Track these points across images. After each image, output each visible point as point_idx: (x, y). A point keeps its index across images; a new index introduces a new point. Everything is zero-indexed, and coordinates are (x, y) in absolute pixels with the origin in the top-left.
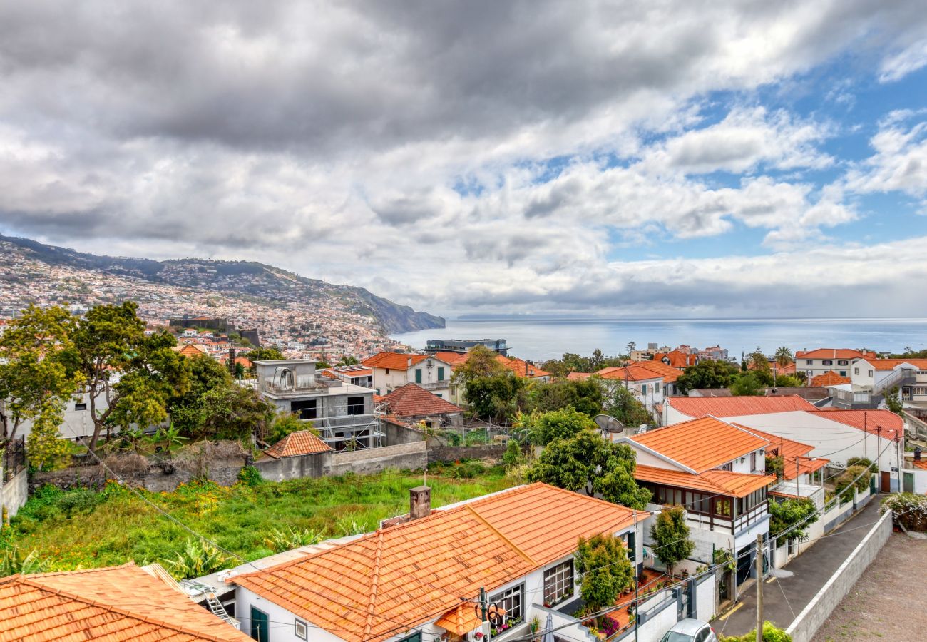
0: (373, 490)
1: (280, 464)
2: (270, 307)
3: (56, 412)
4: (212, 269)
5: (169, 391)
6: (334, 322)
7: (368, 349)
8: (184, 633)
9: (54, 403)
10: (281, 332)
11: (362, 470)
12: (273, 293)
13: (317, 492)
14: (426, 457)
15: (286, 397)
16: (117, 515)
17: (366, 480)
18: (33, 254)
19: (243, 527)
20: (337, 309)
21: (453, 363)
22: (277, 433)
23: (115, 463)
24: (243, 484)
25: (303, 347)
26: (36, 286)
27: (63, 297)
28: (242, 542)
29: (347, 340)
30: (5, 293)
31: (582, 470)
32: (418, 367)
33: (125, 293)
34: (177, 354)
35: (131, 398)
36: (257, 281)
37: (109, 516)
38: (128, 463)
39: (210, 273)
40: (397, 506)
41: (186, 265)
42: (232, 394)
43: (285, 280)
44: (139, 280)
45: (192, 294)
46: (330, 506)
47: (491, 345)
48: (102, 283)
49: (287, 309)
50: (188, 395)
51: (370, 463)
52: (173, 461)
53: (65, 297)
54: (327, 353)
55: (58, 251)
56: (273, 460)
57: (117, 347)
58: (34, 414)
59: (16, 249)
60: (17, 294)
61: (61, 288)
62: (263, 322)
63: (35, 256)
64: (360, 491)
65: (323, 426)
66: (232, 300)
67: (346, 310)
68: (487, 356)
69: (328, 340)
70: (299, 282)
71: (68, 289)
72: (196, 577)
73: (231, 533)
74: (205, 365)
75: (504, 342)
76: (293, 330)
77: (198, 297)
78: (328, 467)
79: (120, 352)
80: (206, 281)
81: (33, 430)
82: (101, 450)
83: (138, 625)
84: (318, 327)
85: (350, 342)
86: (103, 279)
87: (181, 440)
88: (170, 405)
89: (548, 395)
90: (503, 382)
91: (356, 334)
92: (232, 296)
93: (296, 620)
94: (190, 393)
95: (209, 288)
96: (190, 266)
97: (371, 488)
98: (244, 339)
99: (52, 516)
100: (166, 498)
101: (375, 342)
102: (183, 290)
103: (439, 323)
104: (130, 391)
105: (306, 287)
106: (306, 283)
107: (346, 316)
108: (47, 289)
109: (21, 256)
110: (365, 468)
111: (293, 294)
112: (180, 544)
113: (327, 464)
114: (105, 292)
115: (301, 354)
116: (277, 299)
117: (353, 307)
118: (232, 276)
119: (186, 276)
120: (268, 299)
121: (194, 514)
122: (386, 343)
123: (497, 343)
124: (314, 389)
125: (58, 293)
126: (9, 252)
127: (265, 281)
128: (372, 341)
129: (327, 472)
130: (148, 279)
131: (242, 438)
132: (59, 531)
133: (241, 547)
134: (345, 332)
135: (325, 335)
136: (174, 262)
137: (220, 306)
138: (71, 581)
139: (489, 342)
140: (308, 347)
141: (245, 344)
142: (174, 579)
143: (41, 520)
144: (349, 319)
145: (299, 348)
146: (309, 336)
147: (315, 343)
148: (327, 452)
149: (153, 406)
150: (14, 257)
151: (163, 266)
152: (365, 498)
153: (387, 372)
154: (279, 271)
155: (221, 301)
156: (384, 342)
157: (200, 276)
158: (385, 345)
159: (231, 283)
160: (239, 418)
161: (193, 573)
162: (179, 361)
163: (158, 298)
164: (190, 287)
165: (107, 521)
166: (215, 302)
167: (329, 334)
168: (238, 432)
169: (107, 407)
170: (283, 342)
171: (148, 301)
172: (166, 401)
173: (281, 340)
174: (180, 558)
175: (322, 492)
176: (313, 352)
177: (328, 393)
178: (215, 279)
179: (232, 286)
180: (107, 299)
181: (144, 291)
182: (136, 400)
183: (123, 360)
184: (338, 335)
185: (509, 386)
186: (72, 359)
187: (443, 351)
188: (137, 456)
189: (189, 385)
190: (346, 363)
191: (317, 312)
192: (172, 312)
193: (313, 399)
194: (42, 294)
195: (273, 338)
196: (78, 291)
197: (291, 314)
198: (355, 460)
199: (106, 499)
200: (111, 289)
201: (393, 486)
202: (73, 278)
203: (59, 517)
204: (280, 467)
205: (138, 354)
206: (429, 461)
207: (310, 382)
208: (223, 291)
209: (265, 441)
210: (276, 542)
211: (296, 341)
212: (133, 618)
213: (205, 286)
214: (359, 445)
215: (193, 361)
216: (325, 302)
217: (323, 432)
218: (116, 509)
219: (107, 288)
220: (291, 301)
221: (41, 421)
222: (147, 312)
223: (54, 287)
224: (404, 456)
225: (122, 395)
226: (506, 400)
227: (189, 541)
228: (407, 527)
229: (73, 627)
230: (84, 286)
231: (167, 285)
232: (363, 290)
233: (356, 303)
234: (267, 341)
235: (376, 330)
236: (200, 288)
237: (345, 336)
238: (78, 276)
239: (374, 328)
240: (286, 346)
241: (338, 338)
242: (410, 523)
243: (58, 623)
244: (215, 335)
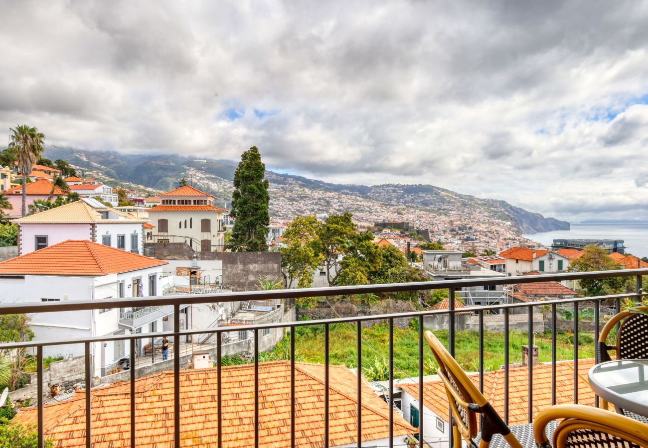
0: (499, 344)
1: (436, 319)
2: (438, 215)
3: (309, 275)
4: (401, 190)
5: (369, 267)
6: (481, 225)
7: (507, 244)
8: (368, 409)
9: (309, 270)
10: (445, 231)
11: (493, 329)
12: (439, 205)
13: (460, 340)
14: (543, 326)
15: (442, 275)
16: (339, 338)
17: (495, 336)
18: (303, 184)
19: (410, 356)
20: (484, 216)
21: (570, 257)
22: (434, 298)
23: (339, 307)
24: (412, 329)
25: (460, 242)
26: (304, 203)
28: (409, 365)
29: (491, 238)
30: (289, 207)
32: (541, 259)
33: (350, 206)
34: (374, 245)
35: (348, 270)
36: (429, 197)
37: (335, 338)
38: (346, 308)
39: (399, 193)
40: (516, 357)
41: (385, 188)
42: (406, 271)
43: (447, 196)
44: (358, 198)
45: (389, 206)
46: (468, 350)
47: (610, 244)
48: (337, 201)
49: (449, 216)
50: (380, 270)
51: (499, 325)
52: (371, 310)
53: (318, 209)
54: (476, 246)
55: (315, 182)
57: (341, 239)
58: (299, 276)
59: (294, 182)
60: (295, 208)
61: (316, 204)
62: (433, 225)
63: (304, 186)
64: (490, 344)
65: (466, 296)
66: (413, 210)
67: (490, 217)
68: (600, 253)
69: (477, 237)
70: (457, 198)
71: (320, 204)
72: (380, 380)
73: (403, 358)
74: (390, 251)
75: (622, 242)
76: (453, 230)
77: (392, 209)
78: (469, 324)
79: (342, 242)
80: (397, 198)
81: (299, 285)
82: (332, 299)
83: (344, 399)
84: (470, 228)
85: (494, 239)
86: (338, 198)
87: (376, 298)
88: (371, 276)
91: (498, 233)
92: (413, 207)
93: (437, 418)
94: (382, 269)
95: (399, 202)
96: (387, 188)
97: (498, 343)
98: (420, 236)
99: (307, 334)
100: (366, 332)
101: (512, 239)
102: (383, 204)
103: (566, 226)
104: (348, 266)
105: (462, 201)
106: (462, 198)
107: (490, 221)
108: (309, 205)
109: (297, 186)
110: (495, 328)
111: (453, 206)
112: (372, 360)
113: (468, 322)
114: (339, 206)
115: (458, 247)
116: (442, 209)
117: (495, 215)
118: (413, 194)
119: (385, 195)
120: (436, 209)
121: (382, 344)
122: (521, 240)
123: (616, 243)
124: (460, 271)
125: (315, 207)
126: (291, 184)
127: (434, 197)
128: (510, 239)
129: (468, 327)
130: (362, 197)
131: (412, 299)
132: (310, 343)
133: (408, 368)
134: (490, 232)
135: (475, 234)
136: (378, 186)
137: (405, 214)
138: (312, 369)
139: (608, 242)
140: (463, 242)
141: (420, 239)
142: (367, 379)
143: (302, 335)
144: (493, 223)
145: (456, 242)
146: (463, 234)
147: (468, 239)
148: (468, 314)
149: (360, 276)
150: (293, 187)
151: (372, 189)
152: (493, 348)
153: (517, 262)
154: (443, 190)
155: (406, 210)
156: (519, 240)
157: (393, 194)
158: (520, 242)
159: (412, 199)
161: (378, 378)
163: (368, 210)
164: (387, 202)
165: (334, 340)
166: (402, 211)
168: (410, 296)
169: (336, 275)
170: (446, 238)
171: (362, 211)
172: (368, 273)
173: (445, 237)
174: (371, 367)
175: (464, 341)
176: (467, 245)
177: (470, 274)
178: (402, 197)
179: (412, 201)
180: (340, 210)
181: (360, 205)
182: (351, 272)
183: (344, 247)
184: (484, 234)
186: (318, 246)
187: (567, 248)
188: (351, 305)
189: (380, 264)
190: (487, 254)
191: (470, 218)
192: (376, 218)
193: (460, 277)
194: (307, 208)
195: (439, 235)
196: (325, 206)
197: (452, 219)
198: (488, 322)
199: (334, 328)
200: (342, 204)
201: (515, 343)
202: (323, 198)
203: (311, 335)
204: (436, 321)
205: (352, 244)
206: (545, 329)
207: (458, 266)
208: (407, 204)
209: (428, 303)
210: (429, 368)
211: (455, 238)
212: (341, 395)
213: (396, 201)
214: (491, 312)
215: (384, 249)
216: (475, 211)
217: (466, 300)
218: (339, 335)
219: (340, 204)
220: (452, 210)
221: (302, 280)
222: (362, 218)
223: (313, 203)
224: (525, 323)
225: (344, 268)
227: (376, 358)
228: (517, 371)
229: (311, 393)
230: (328, 202)
231: (374, 201)
232: (504, 202)
233: (499, 212)
234: (435, 237)
235: (513, 231)
236: (393, 202)
237: (489, 235)
238: (325, 197)
239: (512, 229)
240: (447, 241)
241: (485, 236)
242: (519, 368)
243: (305, 389)
244: (402, 233)
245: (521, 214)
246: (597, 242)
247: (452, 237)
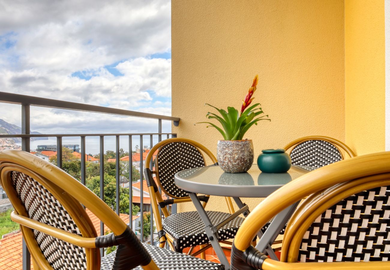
21: (50, 156)
31: (109, 200)
68: (67, 152)
89: (97, 169)
90: (74, 163)
101: (8, 147)
122: (14, 147)
123: (75, 146)
128: (6, 146)
139: (71, 146)
156: (13, 146)
185: (78, 165)
187: (47, 150)
226: (76, 172)
228: (16, 236)
232: (1, 120)
235: (9, 141)
239: (7, 140)
242: (18, 234)
246: (65, 146)
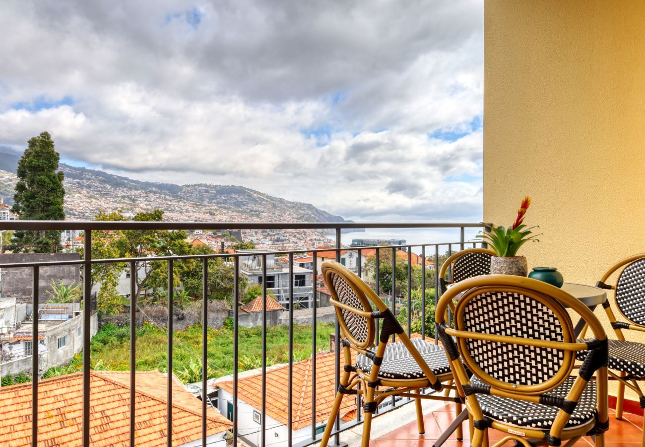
0: (309, 336)
1: (250, 316)
2: (250, 216)
3: (115, 278)
4: (213, 190)
5: (182, 268)
7: (313, 245)
9: (114, 273)
10: (256, 232)
11: (303, 323)
12: (252, 207)
13: (273, 336)
15: (255, 273)
16: (150, 343)
17: (305, 329)
18: (104, 180)
19: (226, 354)
20: (293, 218)
21: (367, 255)
22: (249, 296)
23: (149, 311)
24: (227, 328)
25: (271, 242)
26: (105, 201)
27: (121, 208)
28: (225, 364)
29: (299, 238)
30: (87, 205)
32: (343, 257)
33: (158, 206)
34: (187, 243)
35: (159, 270)
36: (242, 199)
37: (145, 344)
38: (157, 311)
39: (212, 193)
40: (324, 346)
41: (197, 187)
42: (221, 270)
43: (259, 198)
44: (167, 197)
45: (201, 207)
46: (281, 344)
48: (145, 199)
49: (260, 218)
50: (194, 270)
51: (308, 318)
52: (184, 312)
53: (122, 208)
54: (286, 247)
56: (246, 313)
57: (151, 239)
58: (102, 279)
59: (94, 177)
60: (94, 206)
61: (120, 202)
63: (105, 182)
64: (301, 336)
65: (279, 293)
66: (225, 211)
67: (299, 219)
69: (287, 238)
70: (269, 200)
71: (124, 203)
72: (195, 382)
73: (218, 358)
74: (204, 251)
75: (405, 241)
76: (263, 231)
77: (204, 209)
78: (281, 320)
79: (152, 241)
80: (210, 199)
81: (101, 289)
82: (141, 303)
83: (159, 404)
85: (301, 240)
86: (146, 196)
87: (189, 299)
88: (184, 276)
89: (430, 277)
90: (399, 268)
91: (305, 235)
92: (225, 208)
93: (254, 411)
94: (196, 269)
95: (211, 203)
96: (199, 188)
97: (307, 335)
98: (232, 237)
99: (112, 342)
100: (179, 335)
101: (318, 240)
102: (194, 204)
104: (159, 266)
105: (273, 203)
106: (273, 200)
108: (111, 203)
109: (96, 181)
110: (305, 321)
111: (264, 208)
112: (186, 362)
113: (280, 318)
114: (146, 205)
115: (268, 247)
116: (254, 211)
117: (303, 217)
118: (226, 195)
119: (196, 195)
120: (248, 211)
121: (196, 345)
122: (325, 241)
123: (400, 242)
124: (273, 269)
125: (118, 206)
126: (89, 179)
127: (246, 199)
128: (315, 240)
129: (280, 323)
130: (173, 197)
131: (226, 298)
132: (115, 351)
133: (224, 367)
134: (298, 233)
135: (285, 235)
136: (189, 186)
137: (217, 215)
138: (121, 377)
139: (395, 242)
140: (273, 243)
141: (233, 240)
142: (182, 382)
143: (105, 344)
145: (267, 243)
146: (274, 235)
147: (278, 240)
148: (281, 310)
150: (92, 182)
151: (183, 188)
152: (304, 340)
153: (324, 260)
154: (255, 192)
155: (219, 211)
156: (323, 240)
157: (205, 195)
158: (324, 243)
159: (225, 200)
160: (224, 286)
161: (194, 380)
162: (189, 248)
163: (179, 209)
164: (199, 202)
165: (144, 347)
166: (215, 212)
167: (288, 234)
168: (225, 295)
169: (145, 276)
170: (257, 239)
171: (172, 211)
172: (181, 274)
173: (256, 238)
174: (186, 370)
175: (276, 336)
176: (277, 246)
177: (282, 271)
178: (215, 197)
179: (225, 202)
180: (148, 210)
181: (170, 205)
182: (162, 272)
183: (154, 247)
184: (293, 235)
185: (404, 271)
186: (124, 245)
188: (162, 307)
189: (194, 264)
191: (280, 220)
192: (187, 218)
193: (273, 275)
194: (109, 206)
195: (251, 236)
196: (130, 204)
198: (298, 316)
199: (143, 333)
200: (150, 203)
201: (322, 334)
202: (128, 196)
203: (116, 343)
204: (250, 318)
205: (164, 243)
208: (219, 205)
209: (242, 302)
210: (245, 364)
211: (266, 239)
213: (208, 202)
214: (301, 306)
215: (198, 249)
216: (285, 213)
217: (278, 297)
218: (149, 340)
219: (148, 203)
220: (263, 212)
221: (106, 283)
222: (172, 218)
223: (116, 201)
224: (330, 315)
225: (155, 269)
226: (401, 280)
227: (192, 360)
228: (326, 357)
229: (122, 403)
230: (134, 201)
231: (185, 201)
232: (310, 205)
233: (306, 214)
234: (247, 238)
235: (318, 232)
236: (205, 203)
237: (298, 236)
238: (130, 195)
240: (259, 242)
241: (294, 237)
242: (328, 355)
243: (113, 400)
244: (214, 233)
245: (325, 217)
246: (386, 242)
247: (263, 238)
